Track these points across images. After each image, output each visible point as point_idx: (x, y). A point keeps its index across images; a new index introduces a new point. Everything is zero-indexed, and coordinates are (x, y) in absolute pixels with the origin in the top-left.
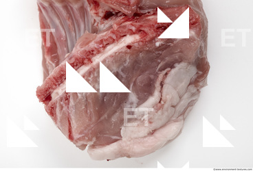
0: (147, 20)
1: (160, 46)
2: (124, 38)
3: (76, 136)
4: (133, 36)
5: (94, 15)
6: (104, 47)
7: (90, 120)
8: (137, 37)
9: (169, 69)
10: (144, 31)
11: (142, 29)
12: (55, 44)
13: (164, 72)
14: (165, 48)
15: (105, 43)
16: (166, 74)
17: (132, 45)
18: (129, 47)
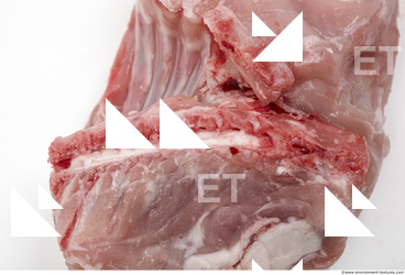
0: (285, 123)
1: (281, 176)
2: (234, 133)
3: (73, 245)
4: (250, 137)
6: (196, 130)
7: (109, 233)
8: (255, 142)
9: (277, 220)
10: (270, 139)
11: (270, 134)
12: (127, 91)
13: (267, 221)
14: (289, 184)
15: (200, 124)
16: (269, 226)
17: (240, 149)
18: (234, 150)
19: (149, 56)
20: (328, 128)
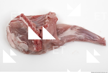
3: (12, 23)
7: (15, 26)
9: (27, 44)
14: (32, 43)
15: (33, 29)
19: (40, 19)
20: (41, 44)
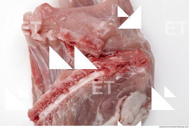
0: (109, 60)
1: (119, 80)
2: (93, 74)
4: (99, 72)
5: (70, 56)
6: (78, 80)
8: (102, 73)
9: (126, 96)
10: (107, 69)
11: (106, 67)
12: (42, 76)
13: (123, 99)
14: (123, 81)
15: (78, 77)
16: (124, 100)
17: (98, 79)
18: (96, 80)
